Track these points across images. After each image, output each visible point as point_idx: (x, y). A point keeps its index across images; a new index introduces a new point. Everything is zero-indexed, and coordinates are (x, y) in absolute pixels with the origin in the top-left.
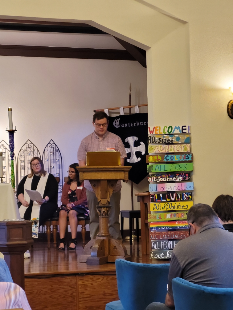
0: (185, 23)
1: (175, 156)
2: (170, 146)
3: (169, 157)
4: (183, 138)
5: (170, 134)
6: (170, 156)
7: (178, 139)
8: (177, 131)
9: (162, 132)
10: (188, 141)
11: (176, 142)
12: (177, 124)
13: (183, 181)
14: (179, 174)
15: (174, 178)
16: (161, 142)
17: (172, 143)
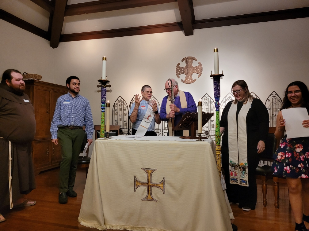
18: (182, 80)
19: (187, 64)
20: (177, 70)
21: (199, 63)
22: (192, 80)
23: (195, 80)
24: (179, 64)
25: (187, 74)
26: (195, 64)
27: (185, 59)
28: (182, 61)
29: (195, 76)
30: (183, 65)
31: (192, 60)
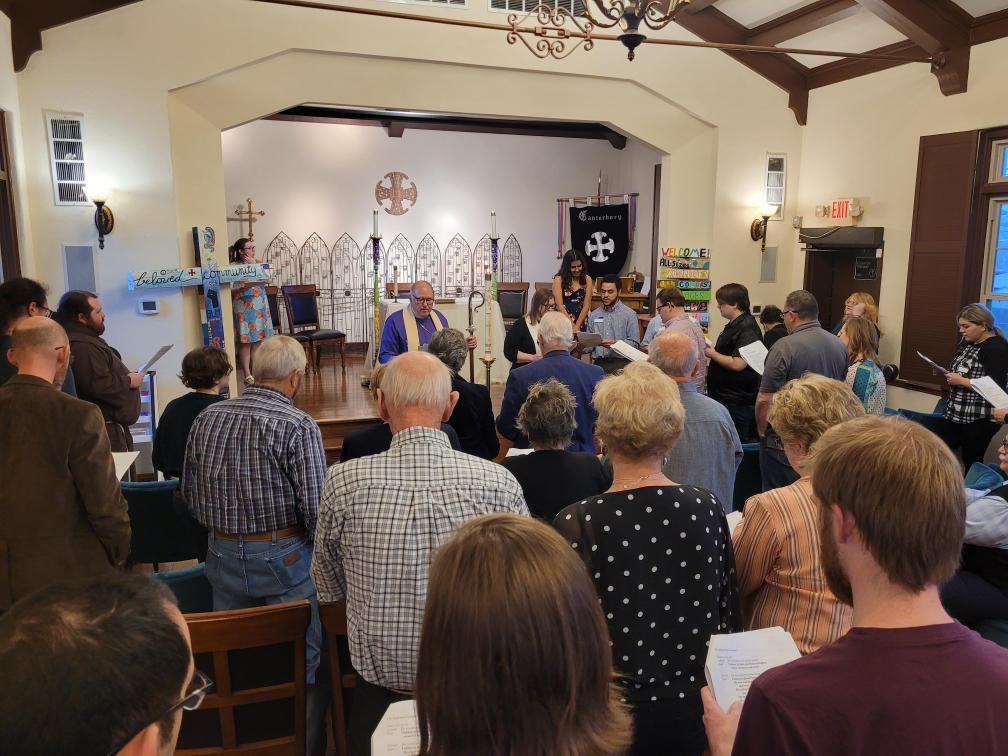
0: (713, 126)
1: (691, 283)
2: (686, 271)
3: (683, 284)
4: (701, 263)
5: (686, 258)
6: (685, 282)
7: (695, 263)
8: (695, 255)
9: (677, 254)
10: (706, 267)
11: (692, 266)
12: (695, 246)
13: (699, 310)
14: (695, 303)
15: (689, 307)
16: (675, 265)
17: (688, 268)
18: (386, 210)
19: (393, 183)
20: (377, 193)
21: (412, 184)
22: (401, 209)
23: (407, 210)
24: (381, 182)
25: (394, 200)
26: (405, 185)
27: (392, 176)
28: (386, 177)
29: (406, 204)
30: (387, 184)
31: (401, 178)
